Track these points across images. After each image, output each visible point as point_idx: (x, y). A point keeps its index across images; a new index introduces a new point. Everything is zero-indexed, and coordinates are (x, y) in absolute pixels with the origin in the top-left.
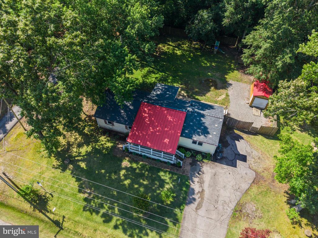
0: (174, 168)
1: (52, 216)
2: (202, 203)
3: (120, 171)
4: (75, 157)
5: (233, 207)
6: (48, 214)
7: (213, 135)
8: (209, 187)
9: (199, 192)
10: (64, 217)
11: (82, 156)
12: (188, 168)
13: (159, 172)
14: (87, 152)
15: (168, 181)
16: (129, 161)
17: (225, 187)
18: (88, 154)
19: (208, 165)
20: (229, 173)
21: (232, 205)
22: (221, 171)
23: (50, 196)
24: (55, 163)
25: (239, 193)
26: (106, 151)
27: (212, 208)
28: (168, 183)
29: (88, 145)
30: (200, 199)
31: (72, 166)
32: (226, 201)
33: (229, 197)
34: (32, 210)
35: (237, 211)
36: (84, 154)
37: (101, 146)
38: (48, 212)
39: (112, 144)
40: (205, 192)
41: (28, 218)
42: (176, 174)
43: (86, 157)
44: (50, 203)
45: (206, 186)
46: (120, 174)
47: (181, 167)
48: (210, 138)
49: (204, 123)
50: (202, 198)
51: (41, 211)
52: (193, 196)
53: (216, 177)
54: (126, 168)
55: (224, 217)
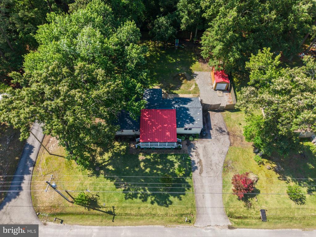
0: (177, 151)
1: (104, 210)
2: (203, 168)
3: (140, 164)
4: (102, 164)
5: (222, 165)
6: (101, 209)
7: (198, 121)
8: (203, 157)
9: (198, 162)
10: (113, 207)
11: (107, 161)
12: (186, 148)
13: (167, 157)
14: (109, 157)
15: (175, 161)
16: (143, 155)
17: (213, 154)
18: (111, 158)
19: (199, 142)
20: (214, 144)
21: (221, 165)
22: (208, 144)
23: (97, 197)
24: (89, 173)
25: (223, 155)
26: (123, 152)
27: (209, 170)
29: (108, 152)
30: (200, 166)
31: (102, 171)
32: (217, 163)
33: (218, 160)
34: (87, 210)
35: (225, 167)
36: (108, 159)
37: (118, 150)
38: (100, 208)
39: (126, 146)
40: (202, 161)
41: (87, 216)
42: (179, 155)
43: (110, 161)
44: (99, 201)
45: (201, 157)
46: (140, 166)
47: (181, 149)
48: (196, 124)
49: (189, 114)
50: (201, 165)
51: (94, 209)
52: (195, 165)
53: (206, 148)
54: (143, 161)
55: (218, 173)
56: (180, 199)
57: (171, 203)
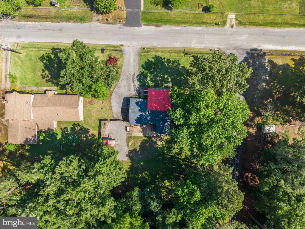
3: (171, 80)
5: (120, 79)
7: (133, 103)
9: (135, 81)
12: (141, 91)
13: (154, 85)
15: (149, 82)
16: (169, 86)
17: (124, 86)
22: (127, 94)
25: (118, 85)
27: (129, 76)
28: (149, 81)
30: (134, 78)
32: (123, 80)
33: (122, 82)
38: (192, 56)
40: (132, 82)
41: (198, 52)
45: (132, 85)
48: (134, 101)
49: (138, 107)
51: (195, 56)
52: (137, 78)
53: (129, 90)
54: (169, 82)
55: (123, 74)
56: (148, 59)
57: (153, 58)
